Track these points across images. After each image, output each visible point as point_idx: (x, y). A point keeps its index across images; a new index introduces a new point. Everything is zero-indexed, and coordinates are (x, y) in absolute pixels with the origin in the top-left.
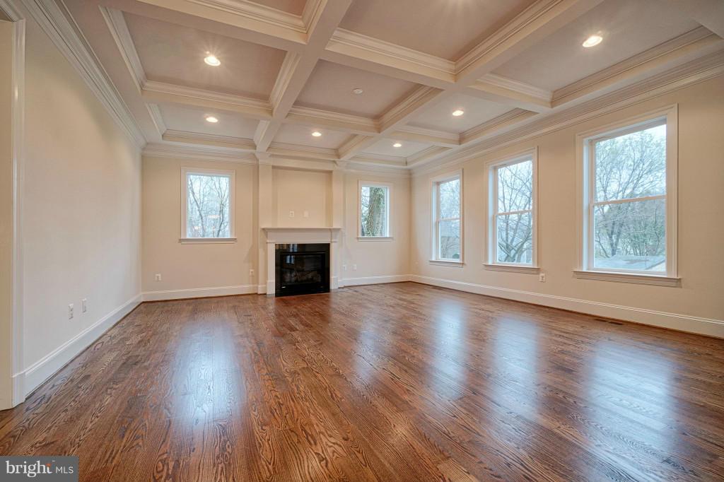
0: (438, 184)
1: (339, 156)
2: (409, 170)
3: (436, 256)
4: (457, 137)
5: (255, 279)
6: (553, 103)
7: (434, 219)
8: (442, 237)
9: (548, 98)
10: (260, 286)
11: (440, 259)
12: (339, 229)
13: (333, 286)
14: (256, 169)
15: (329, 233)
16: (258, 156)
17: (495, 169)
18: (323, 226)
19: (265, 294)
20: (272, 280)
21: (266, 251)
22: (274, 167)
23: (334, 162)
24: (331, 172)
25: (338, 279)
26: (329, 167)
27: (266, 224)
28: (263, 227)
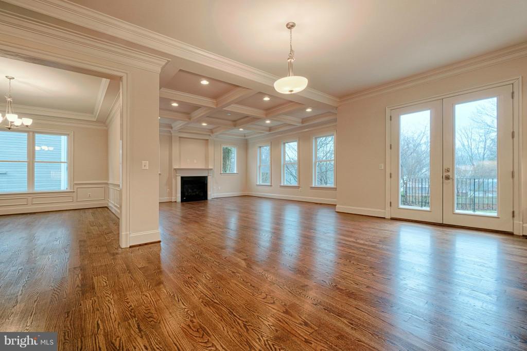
0: (260, 147)
1: (212, 133)
2: (246, 139)
3: (260, 182)
4: (268, 129)
5: (170, 194)
6: (302, 122)
7: (258, 165)
8: (262, 173)
9: (301, 121)
10: (173, 198)
11: (261, 183)
12: (211, 169)
13: (209, 197)
14: (171, 138)
15: (207, 172)
16: (172, 132)
17: (284, 144)
18: (204, 167)
19: (176, 202)
20: (179, 195)
21: (176, 179)
22: (180, 137)
23: (210, 135)
24: (207, 140)
25: (212, 193)
26: (207, 138)
27: (176, 166)
28: (175, 168)
